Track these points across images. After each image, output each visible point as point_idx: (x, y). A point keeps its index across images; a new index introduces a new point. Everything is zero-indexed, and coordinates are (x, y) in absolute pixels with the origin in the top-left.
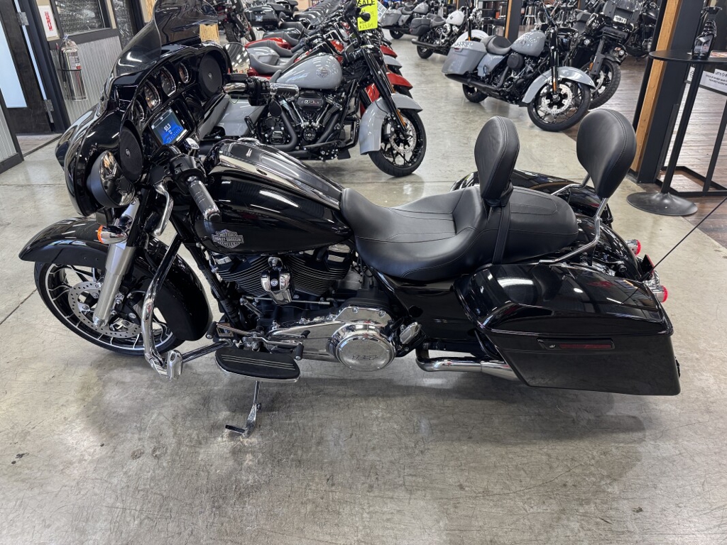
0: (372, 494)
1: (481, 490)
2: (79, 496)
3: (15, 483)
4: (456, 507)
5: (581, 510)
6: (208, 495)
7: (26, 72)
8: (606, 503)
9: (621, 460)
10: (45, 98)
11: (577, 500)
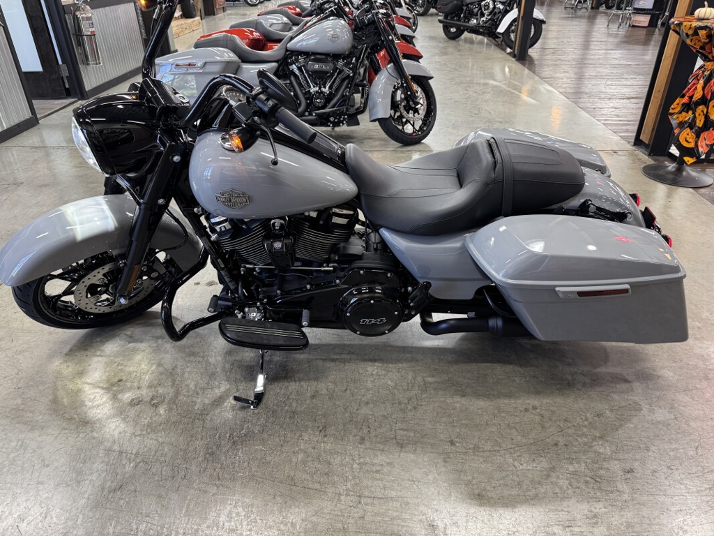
0: (363, 447)
1: (472, 446)
2: (79, 439)
3: (17, 425)
4: (446, 462)
5: (571, 468)
6: (202, 442)
7: (42, 35)
8: (596, 463)
9: (614, 423)
10: (60, 62)
11: (568, 459)
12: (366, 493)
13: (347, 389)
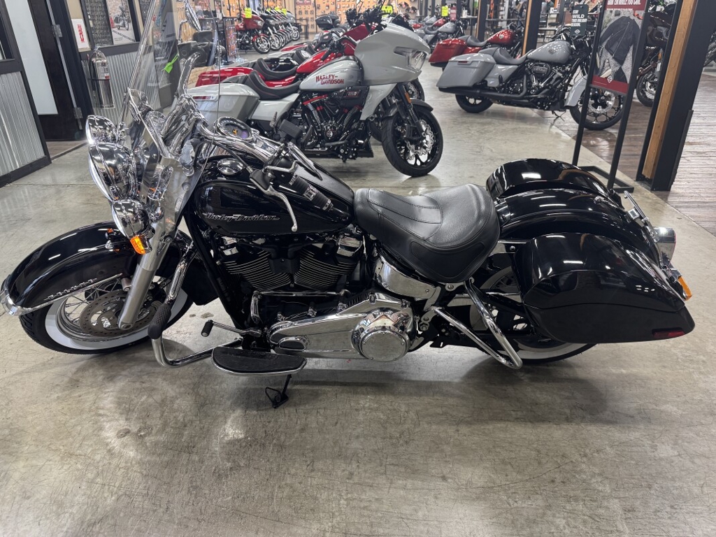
0: (351, 481)
1: (464, 483)
2: (62, 471)
4: (436, 498)
5: (569, 507)
6: (187, 475)
8: (595, 502)
9: (615, 459)
10: (75, 105)
11: (564, 497)
12: (353, 531)
13: (336, 423)
